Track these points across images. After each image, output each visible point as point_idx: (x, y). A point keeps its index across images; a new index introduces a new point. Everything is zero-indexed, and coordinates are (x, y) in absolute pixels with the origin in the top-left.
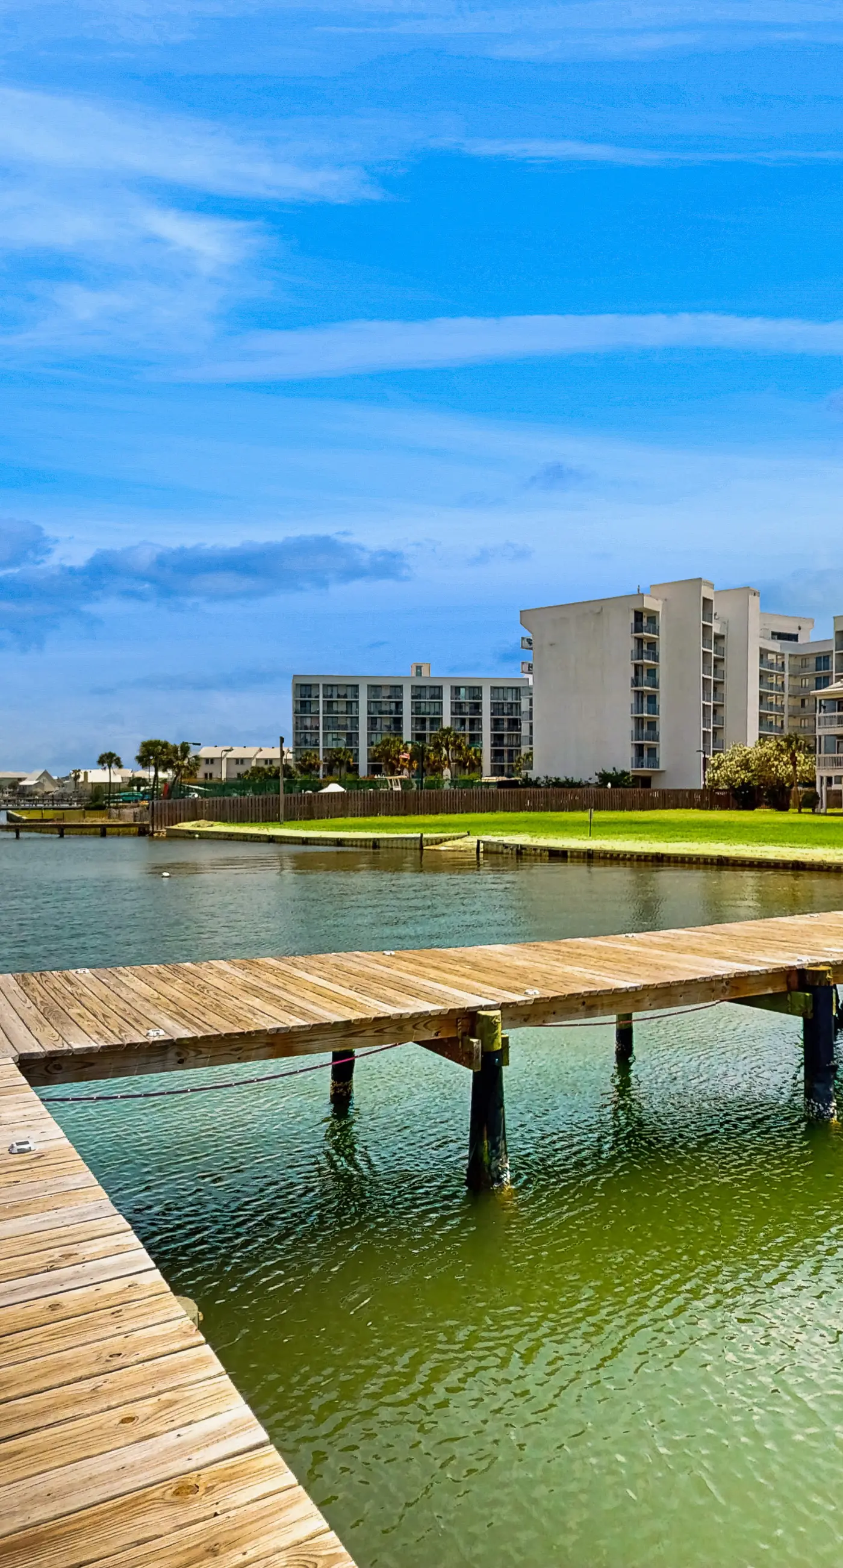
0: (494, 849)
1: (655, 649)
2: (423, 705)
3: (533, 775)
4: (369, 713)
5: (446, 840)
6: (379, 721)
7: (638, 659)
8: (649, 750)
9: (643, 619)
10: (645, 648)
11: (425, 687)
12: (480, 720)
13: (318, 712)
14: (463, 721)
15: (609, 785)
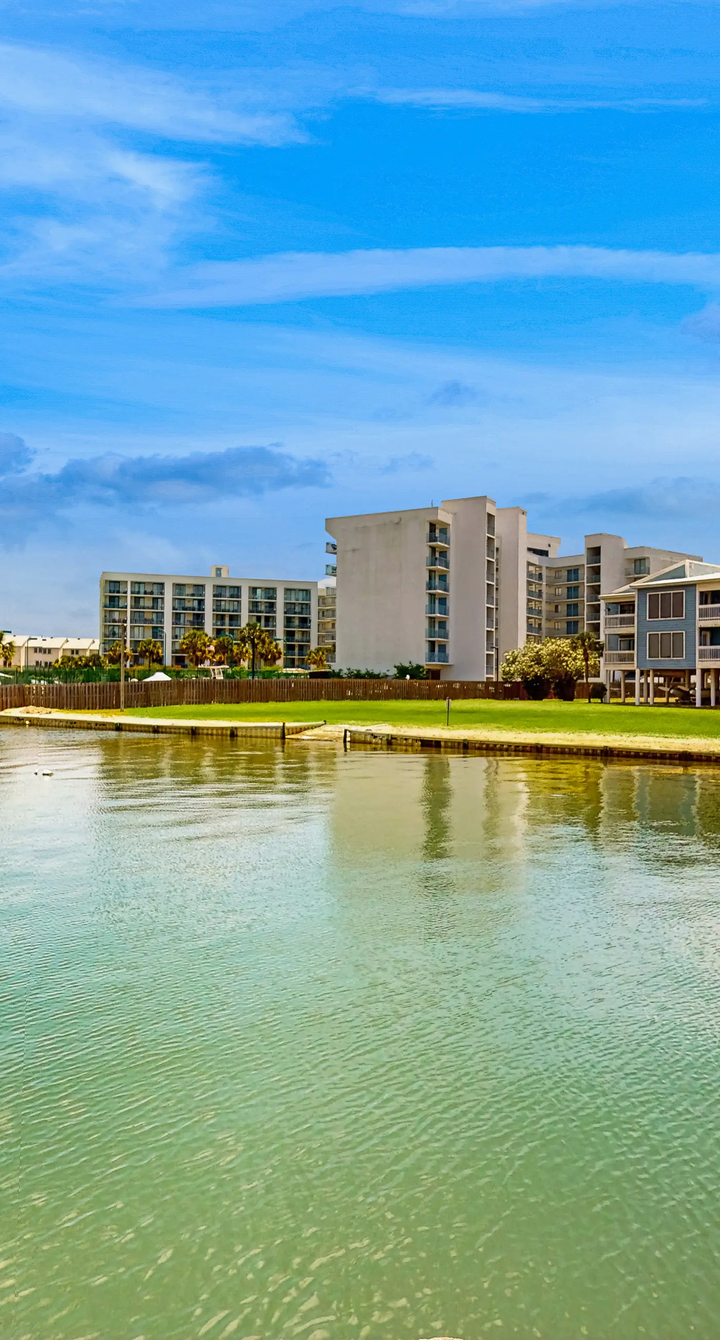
0: (362, 738)
1: (446, 557)
2: (223, 603)
3: (335, 667)
4: (174, 609)
5: (305, 729)
6: (182, 616)
7: (432, 565)
8: (440, 646)
9: (436, 530)
10: (437, 555)
11: (225, 587)
12: (274, 618)
13: (126, 607)
14: (259, 619)
15: (408, 677)
